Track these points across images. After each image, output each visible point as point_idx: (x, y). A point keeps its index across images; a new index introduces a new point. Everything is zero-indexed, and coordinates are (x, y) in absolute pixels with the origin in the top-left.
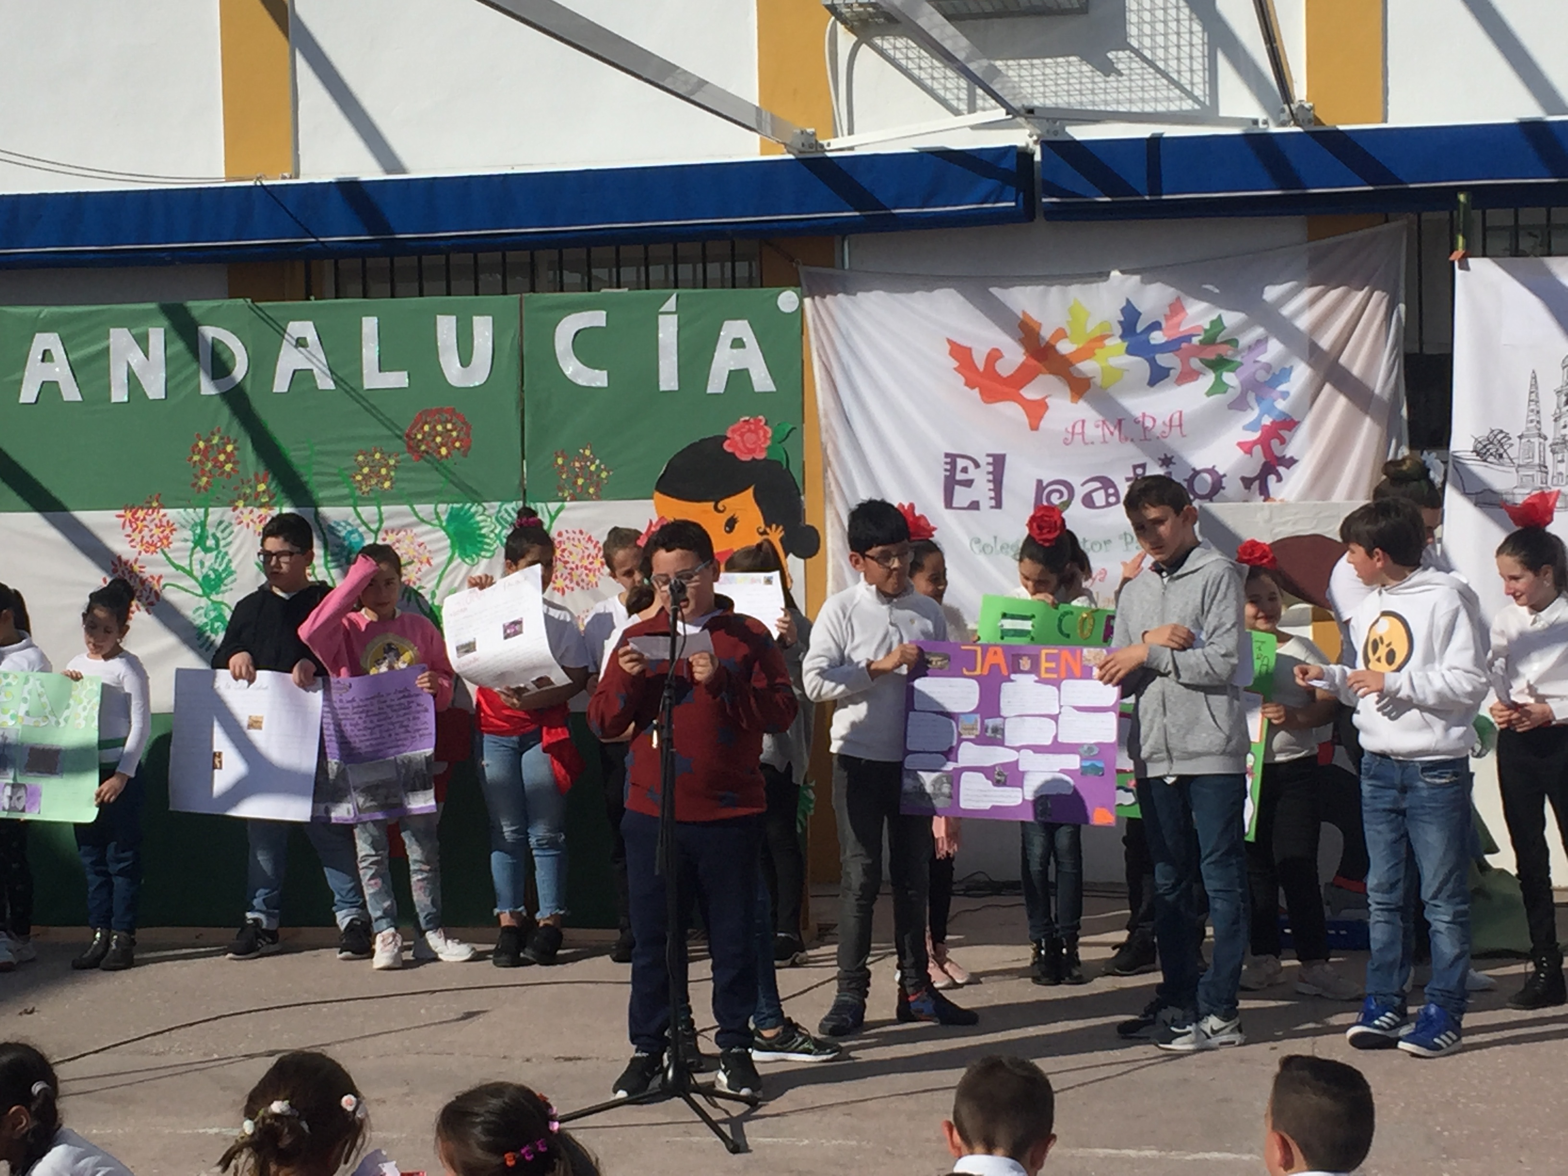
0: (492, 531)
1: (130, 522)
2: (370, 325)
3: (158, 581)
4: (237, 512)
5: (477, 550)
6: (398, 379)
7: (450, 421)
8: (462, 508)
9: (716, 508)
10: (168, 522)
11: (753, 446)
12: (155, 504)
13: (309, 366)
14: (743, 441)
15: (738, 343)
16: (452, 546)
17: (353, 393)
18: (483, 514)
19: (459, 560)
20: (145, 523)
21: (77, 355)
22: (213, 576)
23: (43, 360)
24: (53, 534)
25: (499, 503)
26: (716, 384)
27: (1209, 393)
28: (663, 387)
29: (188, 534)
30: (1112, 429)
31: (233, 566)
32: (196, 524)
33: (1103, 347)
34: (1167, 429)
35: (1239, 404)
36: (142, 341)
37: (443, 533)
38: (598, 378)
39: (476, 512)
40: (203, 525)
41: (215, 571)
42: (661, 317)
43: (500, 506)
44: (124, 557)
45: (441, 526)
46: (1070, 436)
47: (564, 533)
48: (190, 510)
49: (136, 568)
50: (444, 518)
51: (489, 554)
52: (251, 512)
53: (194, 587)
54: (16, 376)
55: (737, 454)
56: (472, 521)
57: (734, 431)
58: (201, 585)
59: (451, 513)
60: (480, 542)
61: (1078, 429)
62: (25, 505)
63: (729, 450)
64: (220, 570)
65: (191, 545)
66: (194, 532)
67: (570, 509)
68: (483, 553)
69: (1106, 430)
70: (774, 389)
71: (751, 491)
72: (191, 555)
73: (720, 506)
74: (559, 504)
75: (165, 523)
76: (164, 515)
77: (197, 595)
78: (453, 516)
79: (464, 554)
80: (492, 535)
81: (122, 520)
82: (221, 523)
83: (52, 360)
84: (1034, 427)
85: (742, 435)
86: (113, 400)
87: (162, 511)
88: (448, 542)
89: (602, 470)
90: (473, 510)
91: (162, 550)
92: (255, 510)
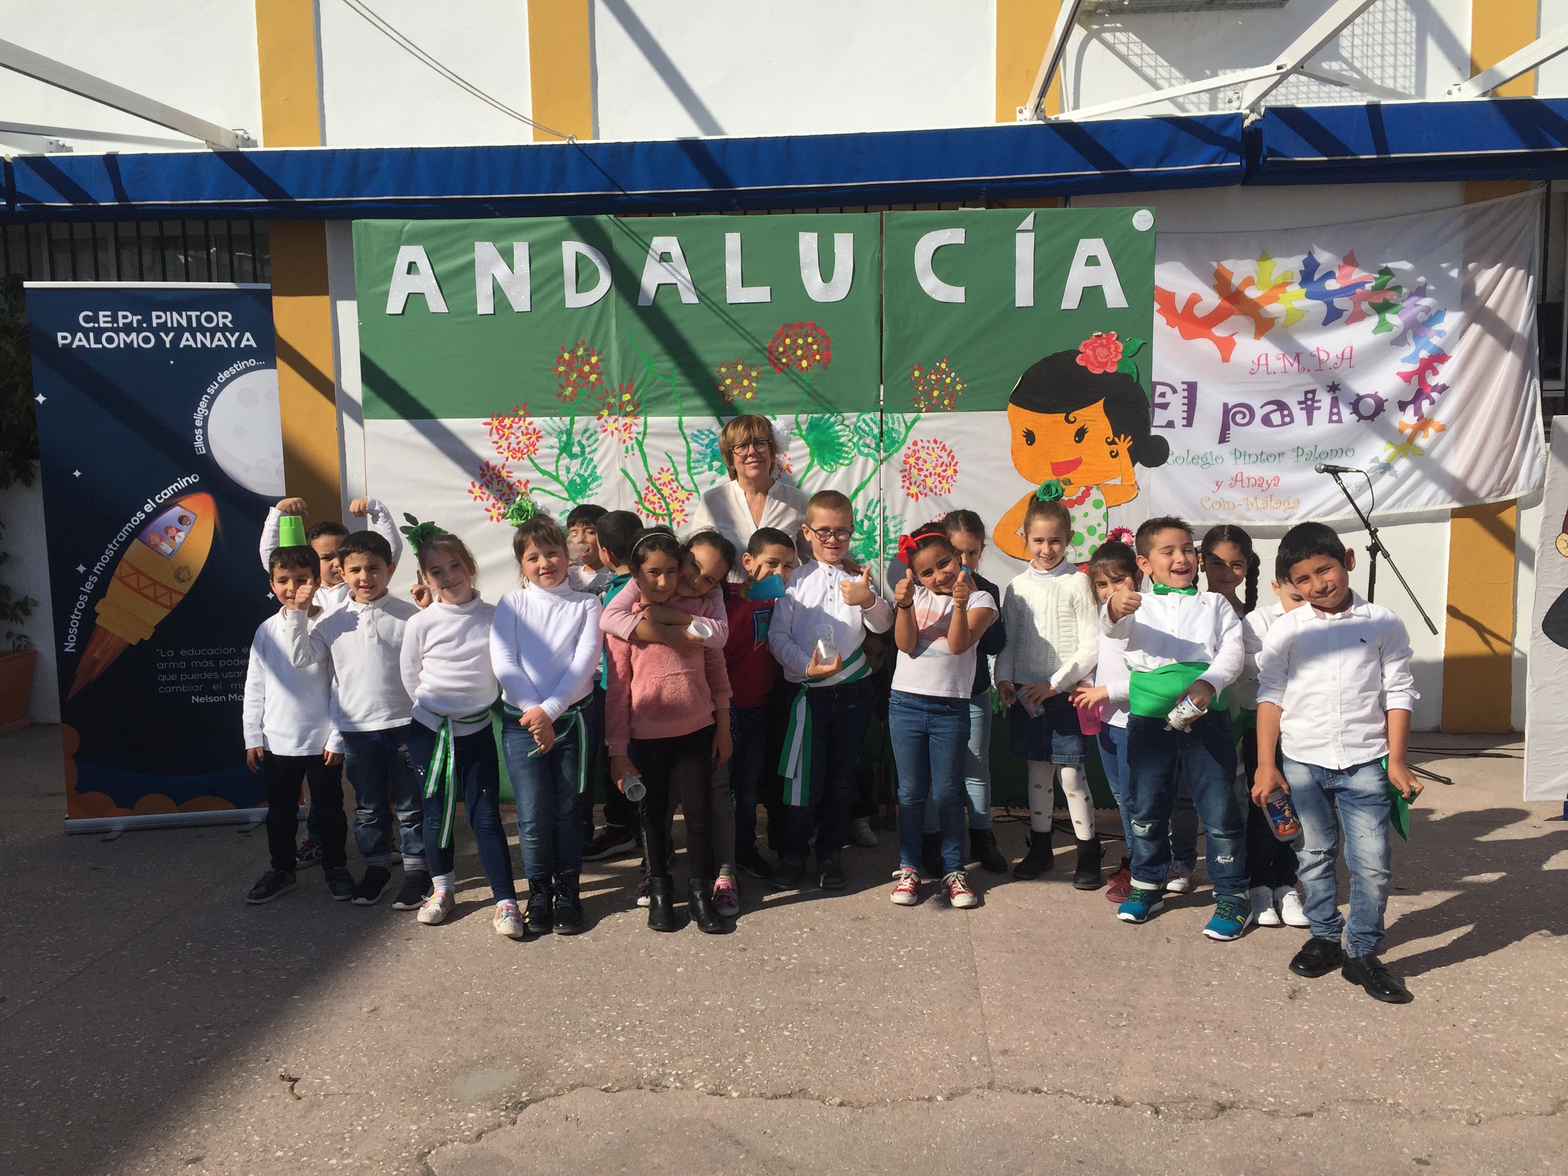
0: (850, 441)
1: (497, 428)
2: (733, 241)
3: (525, 485)
4: (602, 421)
5: (835, 458)
6: (760, 294)
7: (809, 336)
8: (822, 418)
9: (1067, 419)
10: (535, 429)
11: (1104, 360)
12: (521, 413)
13: (674, 281)
14: (1096, 357)
15: (1092, 261)
16: (812, 454)
17: (715, 308)
18: (842, 423)
19: (818, 467)
20: (513, 431)
21: (444, 267)
22: (578, 481)
23: (409, 272)
24: (421, 440)
25: (858, 414)
26: (1071, 300)
27: (1375, 331)
28: (1019, 303)
29: (554, 441)
30: (1292, 361)
31: (599, 471)
32: (561, 432)
33: (1285, 292)
34: (1339, 361)
35: (1399, 341)
36: (507, 255)
37: (802, 442)
38: (956, 295)
39: (835, 422)
40: (569, 433)
41: (580, 475)
42: (1018, 235)
43: (859, 417)
44: (492, 463)
45: (801, 435)
46: (1255, 367)
47: (920, 443)
48: (557, 419)
49: (504, 474)
50: (804, 427)
51: (847, 462)
52: (616, 420)
53: (560, 491)
54: (382, 288)
55: (1090, 368)
56: (831, 431)
57: (1085, 346)
58: (566, 489)
59: (810, 423)
60: (839, 450)
61: (1263, 361)
62: (394, 413)
63: (1082, 364)
64: (586, 475)
65: (557, 451)
66: (560, 439)
67: (924, 419)
68: (841, 461)
69: (1287, 362)
70: (1125, 305)
71: (1102, 402)
72: (557, 462)
73: (1071, 418)
74: (914, 415)
75: (531, 431)
76: (530, 424)
77: (563, 499)
78: (813, 426)
79: (823, 462)
80: (850, 444)
81: (490, 427)
82: (585, 431)
83: (417, 272)
84: (1226, 359)
85: (1094, 350)
86: (479, 312)
87: (528, 420)
88: (808, 450)
89: (958, 383)
90: (833, 419)
91: (529, 456)
92: (620, 418)
